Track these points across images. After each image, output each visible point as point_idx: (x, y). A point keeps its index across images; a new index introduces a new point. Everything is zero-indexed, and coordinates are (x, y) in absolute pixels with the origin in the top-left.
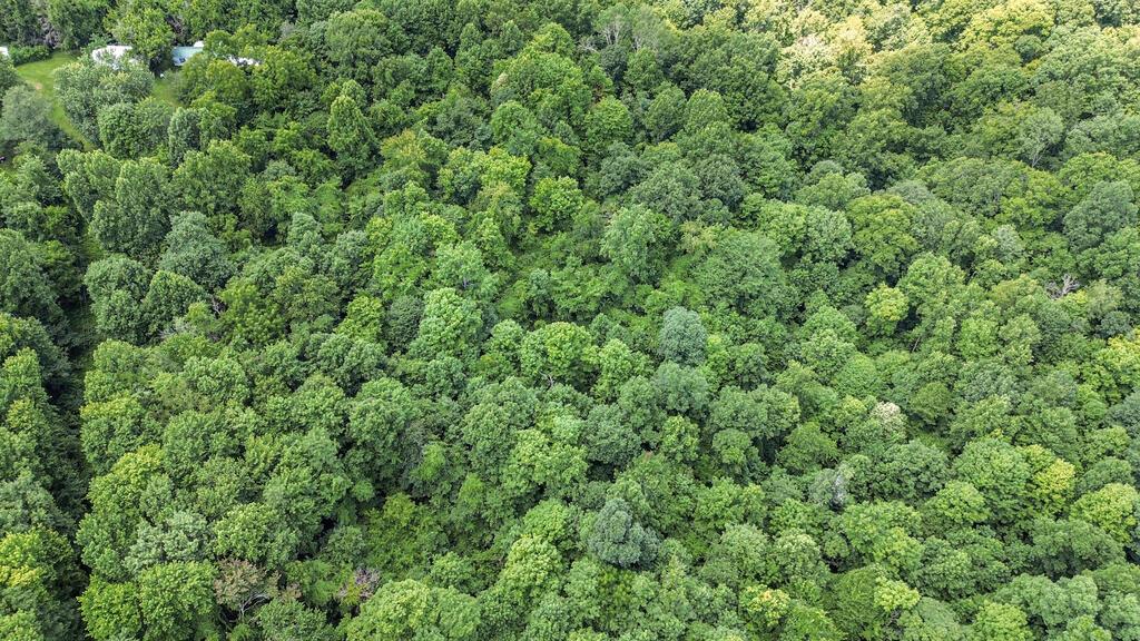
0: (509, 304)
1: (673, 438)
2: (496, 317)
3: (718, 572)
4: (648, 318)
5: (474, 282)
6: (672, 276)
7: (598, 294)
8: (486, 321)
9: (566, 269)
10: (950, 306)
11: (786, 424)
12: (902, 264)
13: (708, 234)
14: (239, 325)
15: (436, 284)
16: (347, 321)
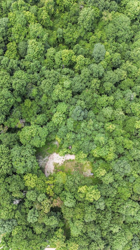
1: (93, 85)
3: (100, 119)
4: (90, 44)
6: (98, 29)
7: (76, 37)
8: (45, 48)
9: (67, 29)
11: (122, 79)
13: (110, 15)
15: (31, 37)
16: (8, 51)
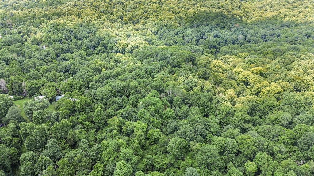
0: (141, 166)
2: (136, 170)
4: (181, 170)
5: (131, 159)
6: (188, 157)
7: (166, 163)
8: (133, 171)
9: (157, 155)
10: (269, 168)
12: (253, 155)
13: (198, 145)
14: (61, 172)
15: (120, 160)
16: (93, 171)
